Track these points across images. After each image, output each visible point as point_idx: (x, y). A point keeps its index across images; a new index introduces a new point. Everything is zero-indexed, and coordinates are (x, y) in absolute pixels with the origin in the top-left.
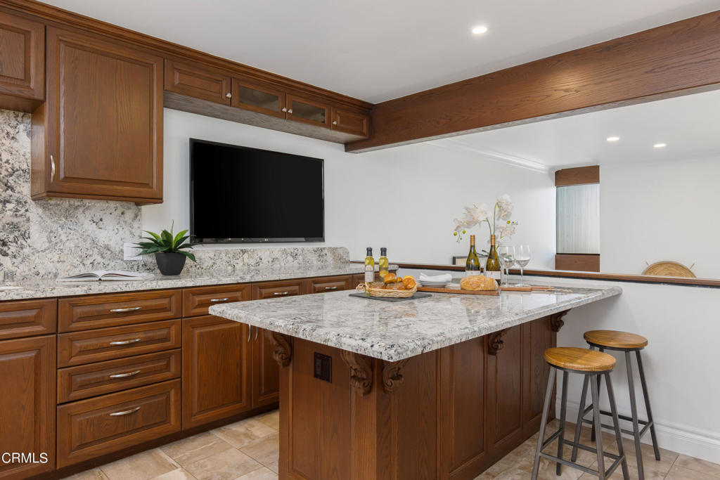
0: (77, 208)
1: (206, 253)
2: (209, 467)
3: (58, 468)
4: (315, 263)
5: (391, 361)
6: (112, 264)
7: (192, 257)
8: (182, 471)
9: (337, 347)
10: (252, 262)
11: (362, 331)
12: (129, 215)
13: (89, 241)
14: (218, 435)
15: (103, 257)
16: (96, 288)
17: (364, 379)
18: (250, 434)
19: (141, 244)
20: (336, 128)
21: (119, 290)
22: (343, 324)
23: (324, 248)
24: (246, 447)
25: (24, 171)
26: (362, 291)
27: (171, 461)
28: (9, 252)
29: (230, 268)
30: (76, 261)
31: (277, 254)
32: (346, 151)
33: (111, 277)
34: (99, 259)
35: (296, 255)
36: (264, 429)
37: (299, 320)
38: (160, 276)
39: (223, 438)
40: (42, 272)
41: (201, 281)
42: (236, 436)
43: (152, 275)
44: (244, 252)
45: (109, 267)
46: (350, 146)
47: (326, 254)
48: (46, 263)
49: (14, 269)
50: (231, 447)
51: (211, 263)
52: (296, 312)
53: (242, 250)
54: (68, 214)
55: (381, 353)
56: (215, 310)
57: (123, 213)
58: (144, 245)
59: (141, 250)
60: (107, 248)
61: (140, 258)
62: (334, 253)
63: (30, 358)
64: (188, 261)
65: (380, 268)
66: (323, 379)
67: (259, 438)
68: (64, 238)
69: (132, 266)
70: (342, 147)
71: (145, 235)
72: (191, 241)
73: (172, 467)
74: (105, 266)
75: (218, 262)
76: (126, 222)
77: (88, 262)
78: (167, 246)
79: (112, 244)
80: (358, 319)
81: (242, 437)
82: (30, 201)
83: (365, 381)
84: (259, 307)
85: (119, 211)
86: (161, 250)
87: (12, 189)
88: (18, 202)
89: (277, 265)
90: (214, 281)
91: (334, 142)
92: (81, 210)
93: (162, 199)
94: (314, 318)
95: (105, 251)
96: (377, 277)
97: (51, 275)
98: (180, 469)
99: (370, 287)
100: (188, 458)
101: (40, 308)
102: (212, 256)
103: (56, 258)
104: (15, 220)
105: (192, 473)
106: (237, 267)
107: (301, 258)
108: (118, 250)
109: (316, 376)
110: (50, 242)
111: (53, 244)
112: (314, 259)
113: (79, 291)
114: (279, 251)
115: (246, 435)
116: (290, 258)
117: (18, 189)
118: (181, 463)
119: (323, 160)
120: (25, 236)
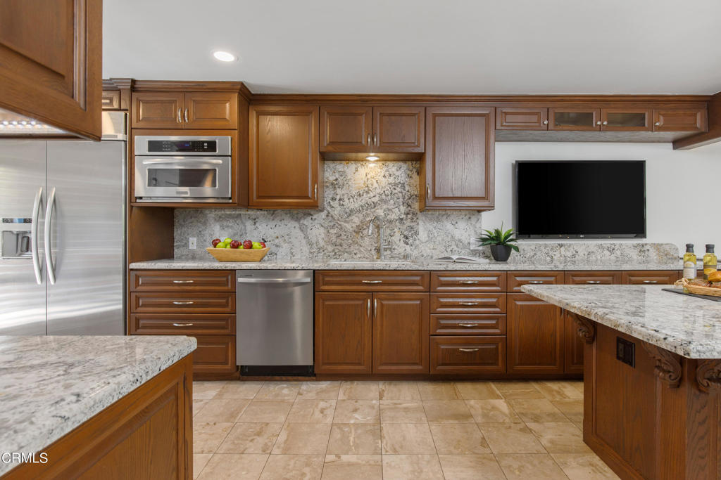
0: (443, 216)
1: (528, 246)
2: (525, 406)
3: (431, 373)
4: (635, 257)
5: (686, 356)
6: (463, 252)
7: (517, 249)
8: (505, 402)
9: (627, 333)
10: (569, 254)
11: (658, 324)
12: (474, 219)
13: (450, 236)
14: (535, 387)
15: (457, 247)
16: (451, 267)
17: (669, 372)
18: (561, 393)
19: (481, 239)
20: (660, 129)
21: (464, 269)
22: (640, 314)
23: (646, 244)
24: (558, 401)
25: (416, 195)
26: (681, 287)
27: (498, 392)
28: (409, 243)
29: (548, 258)
30: (443, 249)
31: (592, 249)
32: (674, 148)
33: (460, 260)
34: (455, 248)
35: (614, 249)
36: (574, 392)
37: (594, 305)
38: (494, 261)
39: (539, 389)
40: (425, 255)
41: (520, 267)
42: (550, 391)
43: (488, 261)
44: (561, 246)
45: (461, 254)
46: (678, 143)
47: (648, 250)
48: (426, 250)
49: (411, 252)
50: (545, 398)
51: (532, 254)
52: (595, 298)
53: (559, 245)
54: (438, 220)
55: (675, 347)
56: (526, 288)
57: (470, 218)
58: (484, 240)
59: (481, 243)
60: (460, 241)
61: (481, 248)
62: (658, 249)
63: (417, 305)
64: (513, 251)
65: (704, 266)
66: (626, 363)
67: (569, 398)
68: (436, 235)
69: (474, 253)
70: (671, 145)
71: (484, 232)
72: (517, 237)
73: (498, 397)
74: (459, 253)
75: (538, 253)
76: (471, 224)
77: (449, 250)
78: (497, 240)
79: (463, 238)
80: (661, 312)
81: (555, 393)
82: (419, 213)
83: (671, 374)
84: (561, 290)
85: (467, 217)
86: (494, 243)
87: (411, 207)
88: (413, 214)
89: (593, 258)
90: (532, 267)
91: (659, 142)
92: (445, 217)
93: (493, 207)
94: (611, 305)
95: (459, 243)
96: (700, 274)
97: (429, 257)
98: (504, 400)
99: (689, 283)
100: (511, 395)
101: (422, 276)
102: (534, 248)
103: (432, 247)
104: (412, 224)
105: (512, 407)
106: (555, 257)
107: (618, 253)
108: (466, 242)
109: (618, 358)
110: (429, 237)
111: (431, 239)
112: (634, 254)
113: (442, 268)
114: (595, 246)
115: (558, 392)
116: (606, 252)
117: (413, 206)
118: (505, 397)
119: (645, 161)
120: (416, 233)
